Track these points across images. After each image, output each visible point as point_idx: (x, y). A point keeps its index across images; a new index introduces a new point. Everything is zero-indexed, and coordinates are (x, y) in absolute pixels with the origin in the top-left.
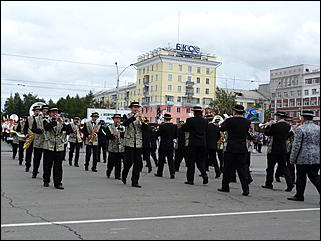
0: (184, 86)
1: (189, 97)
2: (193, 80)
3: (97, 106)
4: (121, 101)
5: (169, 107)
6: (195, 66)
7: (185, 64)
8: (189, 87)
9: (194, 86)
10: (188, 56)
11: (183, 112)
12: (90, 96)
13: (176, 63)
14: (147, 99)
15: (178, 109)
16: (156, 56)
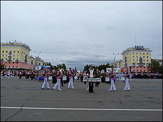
0: (139, 60)
1: (141, 63)
2: (142, 57)
3: (110, 67)
4: (118, 65)
5: (134, 67)
6: (142, 53)
7: (139, 52)
8: (141, 60)
9: (143, 59)
10: (139, 49)
11: (139, 68)
12: (108, 64)
13: (135, 52)
14: (126, 64)
15: (137, 67)
16: (128, 50)
